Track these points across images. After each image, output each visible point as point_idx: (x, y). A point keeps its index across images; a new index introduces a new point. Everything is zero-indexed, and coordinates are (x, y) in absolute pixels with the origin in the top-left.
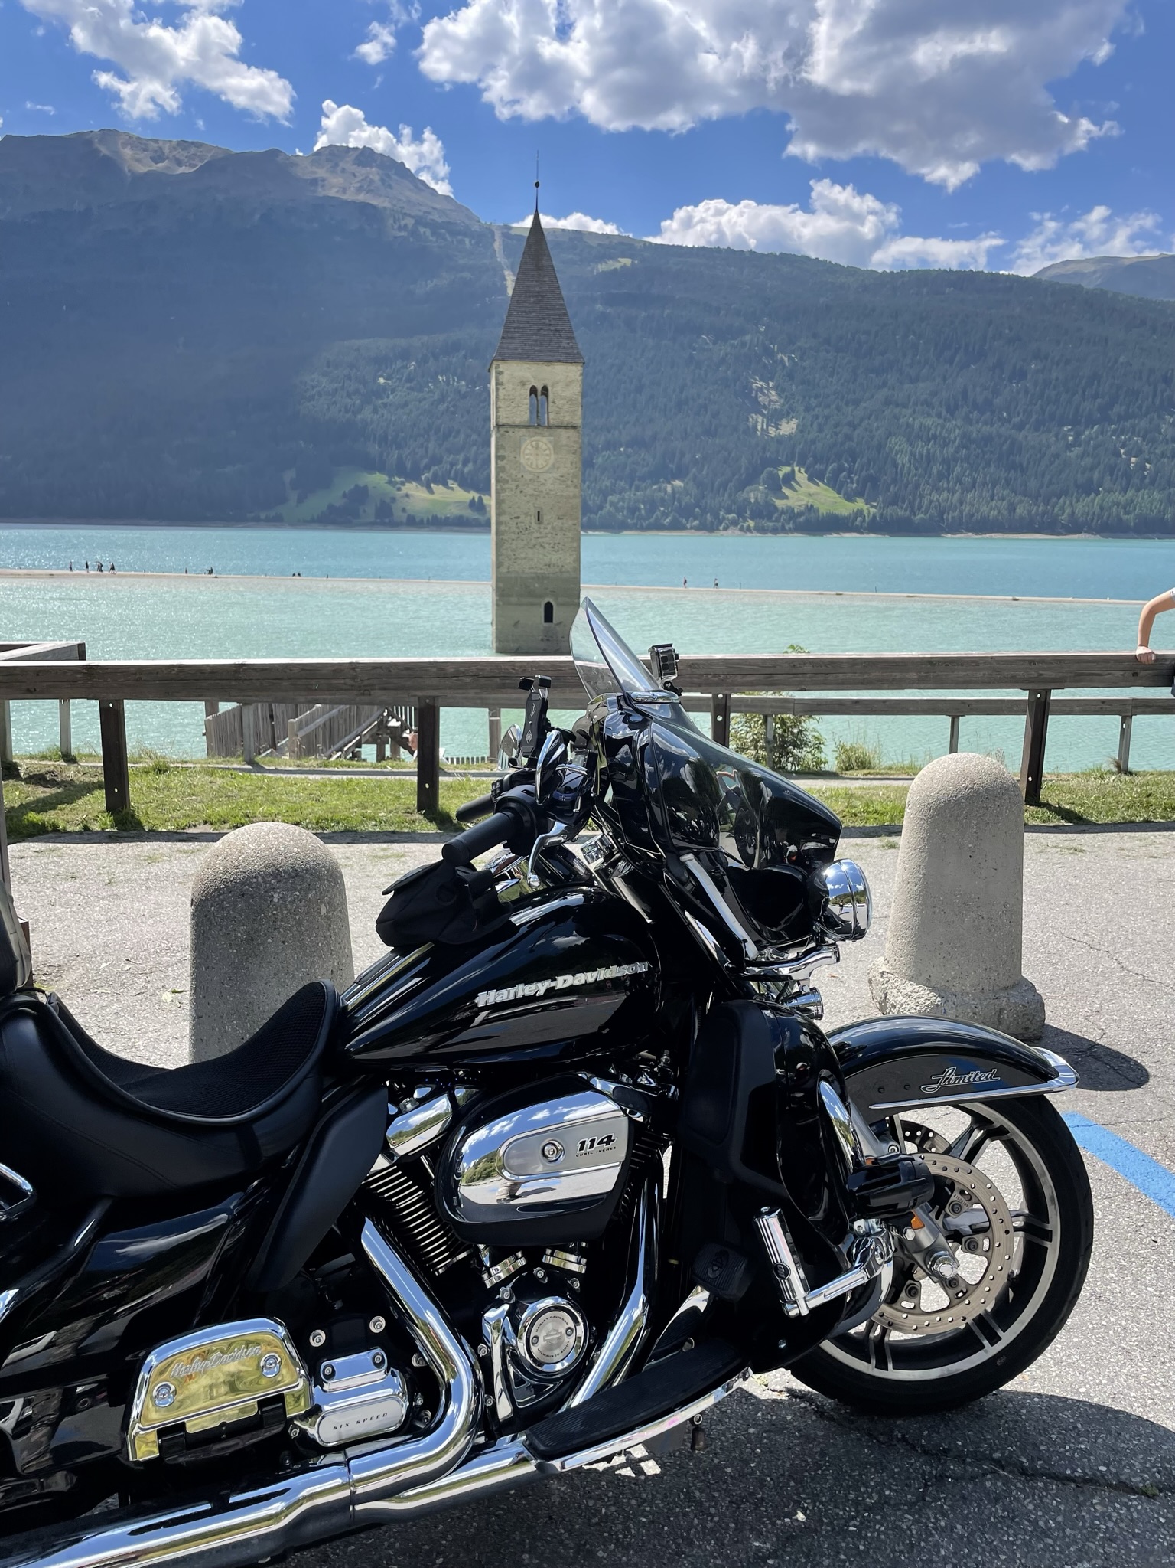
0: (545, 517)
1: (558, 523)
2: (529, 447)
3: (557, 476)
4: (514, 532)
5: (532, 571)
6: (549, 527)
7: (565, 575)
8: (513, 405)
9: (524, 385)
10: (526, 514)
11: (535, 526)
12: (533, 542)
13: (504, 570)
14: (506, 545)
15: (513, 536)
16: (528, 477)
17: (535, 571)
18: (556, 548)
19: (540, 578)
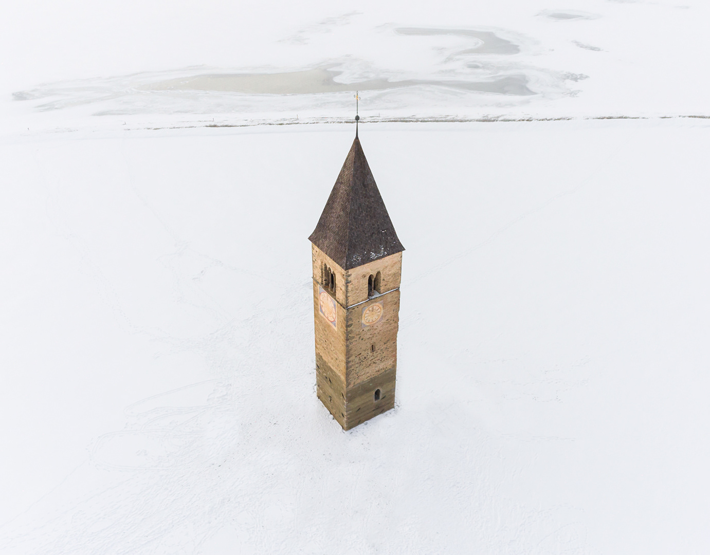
0: (376, 347)
1: (385, 346)
2: (368, 312)
3: (385, 320)
4: (358, 363)
5: (369, 378)
6: (379, 351)
7: (387, 372)
8: (358, 291)
9: (365, 277)
10: (365, 350)
11: (370, 354)
12: (369, 363)
13: (351, 386)
14: (353, 372)
15: (357, 365)
16: (366, 329)
17: (370, 377)
18: (383, 361)
19: (373, 380)
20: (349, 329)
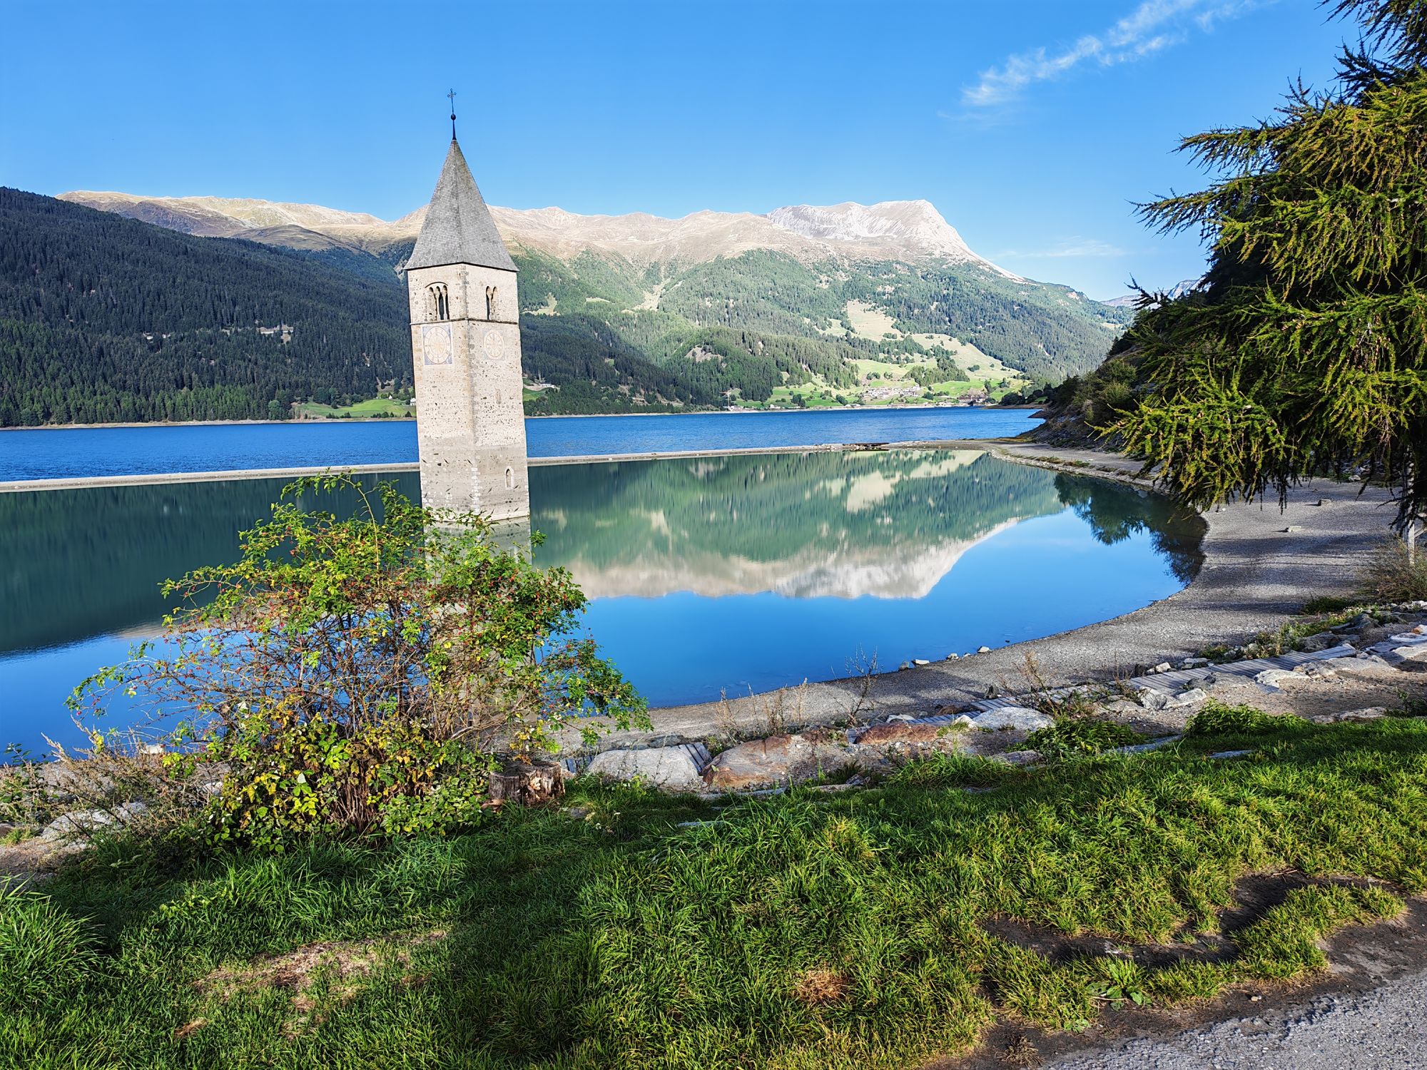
0: (501, 398)
1: (510, 403)
2: (489, 338)
3: (506, 362)
4: (484, 411)
5: (498, 443)
6: (505, 405)
7: (517, 446)
8: (477, 301)
9: (481, 285)
10: (491, 396)
11: (496, 405)
12: (496, 419)
13: (479, 444)
14: (480, 423)
15: (484, 415)
16: (489, 363)
17: (500, 443)
18: (510, 423)
19: (502, 449)
20: (472, 351)
